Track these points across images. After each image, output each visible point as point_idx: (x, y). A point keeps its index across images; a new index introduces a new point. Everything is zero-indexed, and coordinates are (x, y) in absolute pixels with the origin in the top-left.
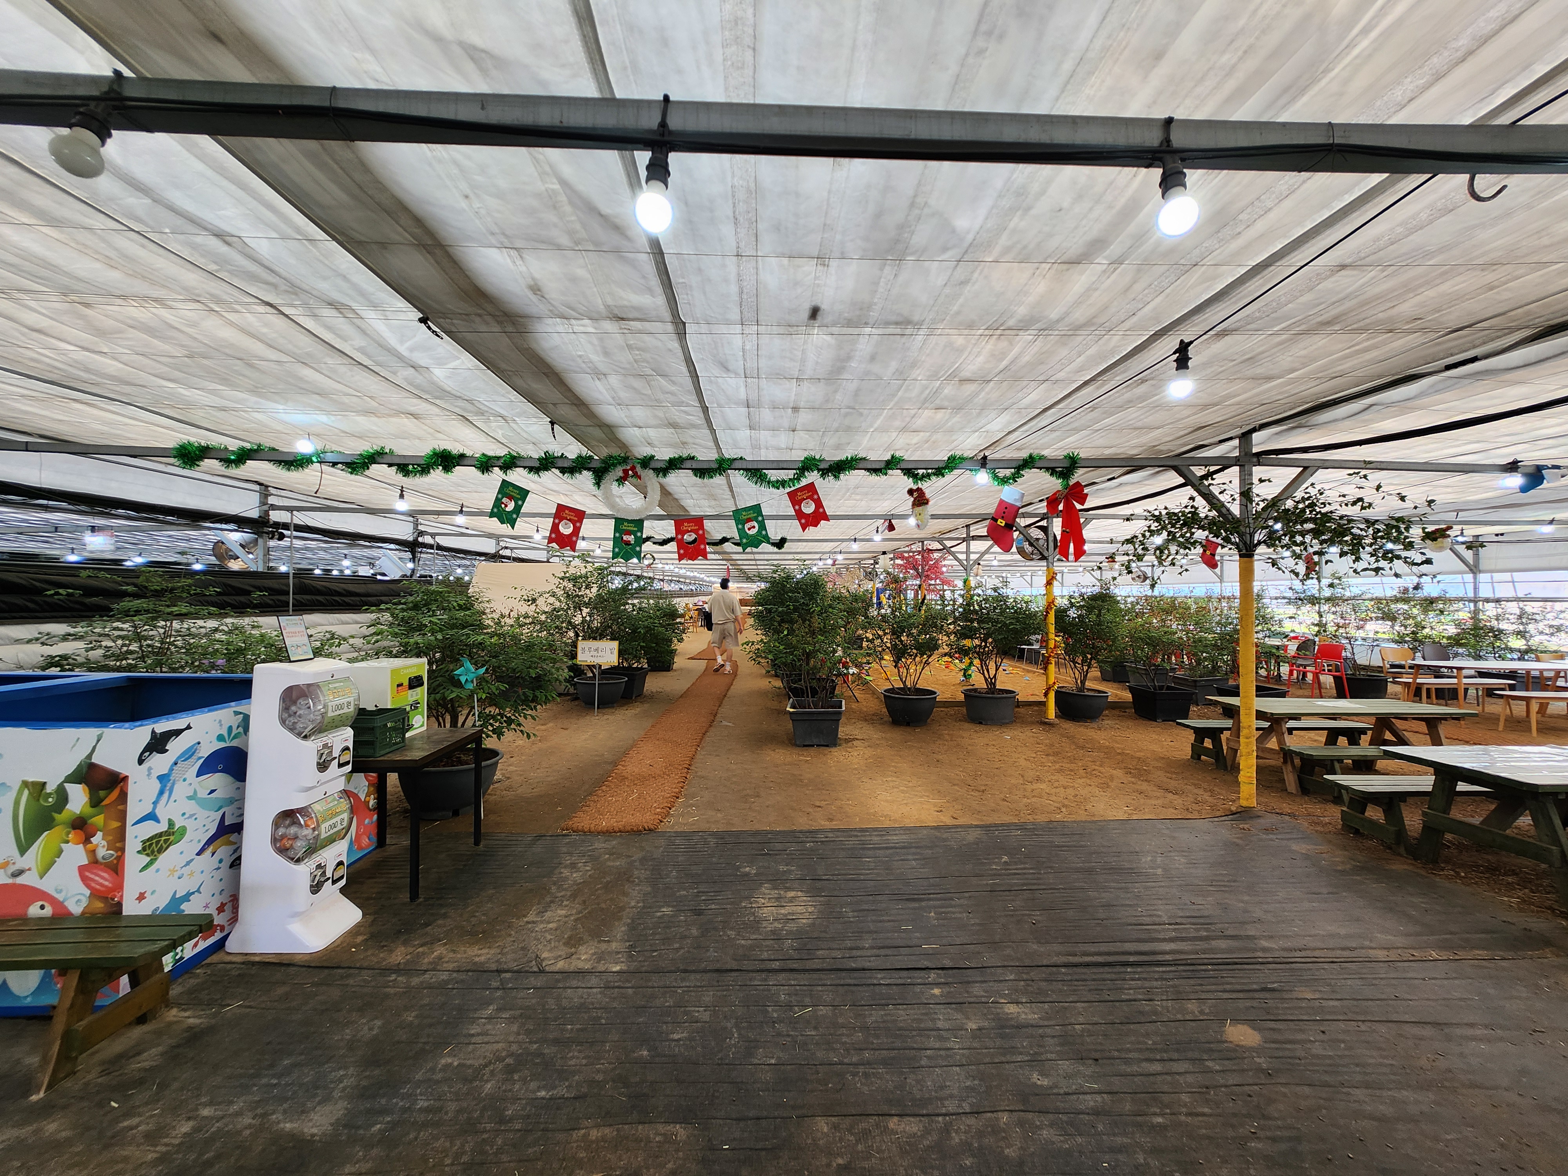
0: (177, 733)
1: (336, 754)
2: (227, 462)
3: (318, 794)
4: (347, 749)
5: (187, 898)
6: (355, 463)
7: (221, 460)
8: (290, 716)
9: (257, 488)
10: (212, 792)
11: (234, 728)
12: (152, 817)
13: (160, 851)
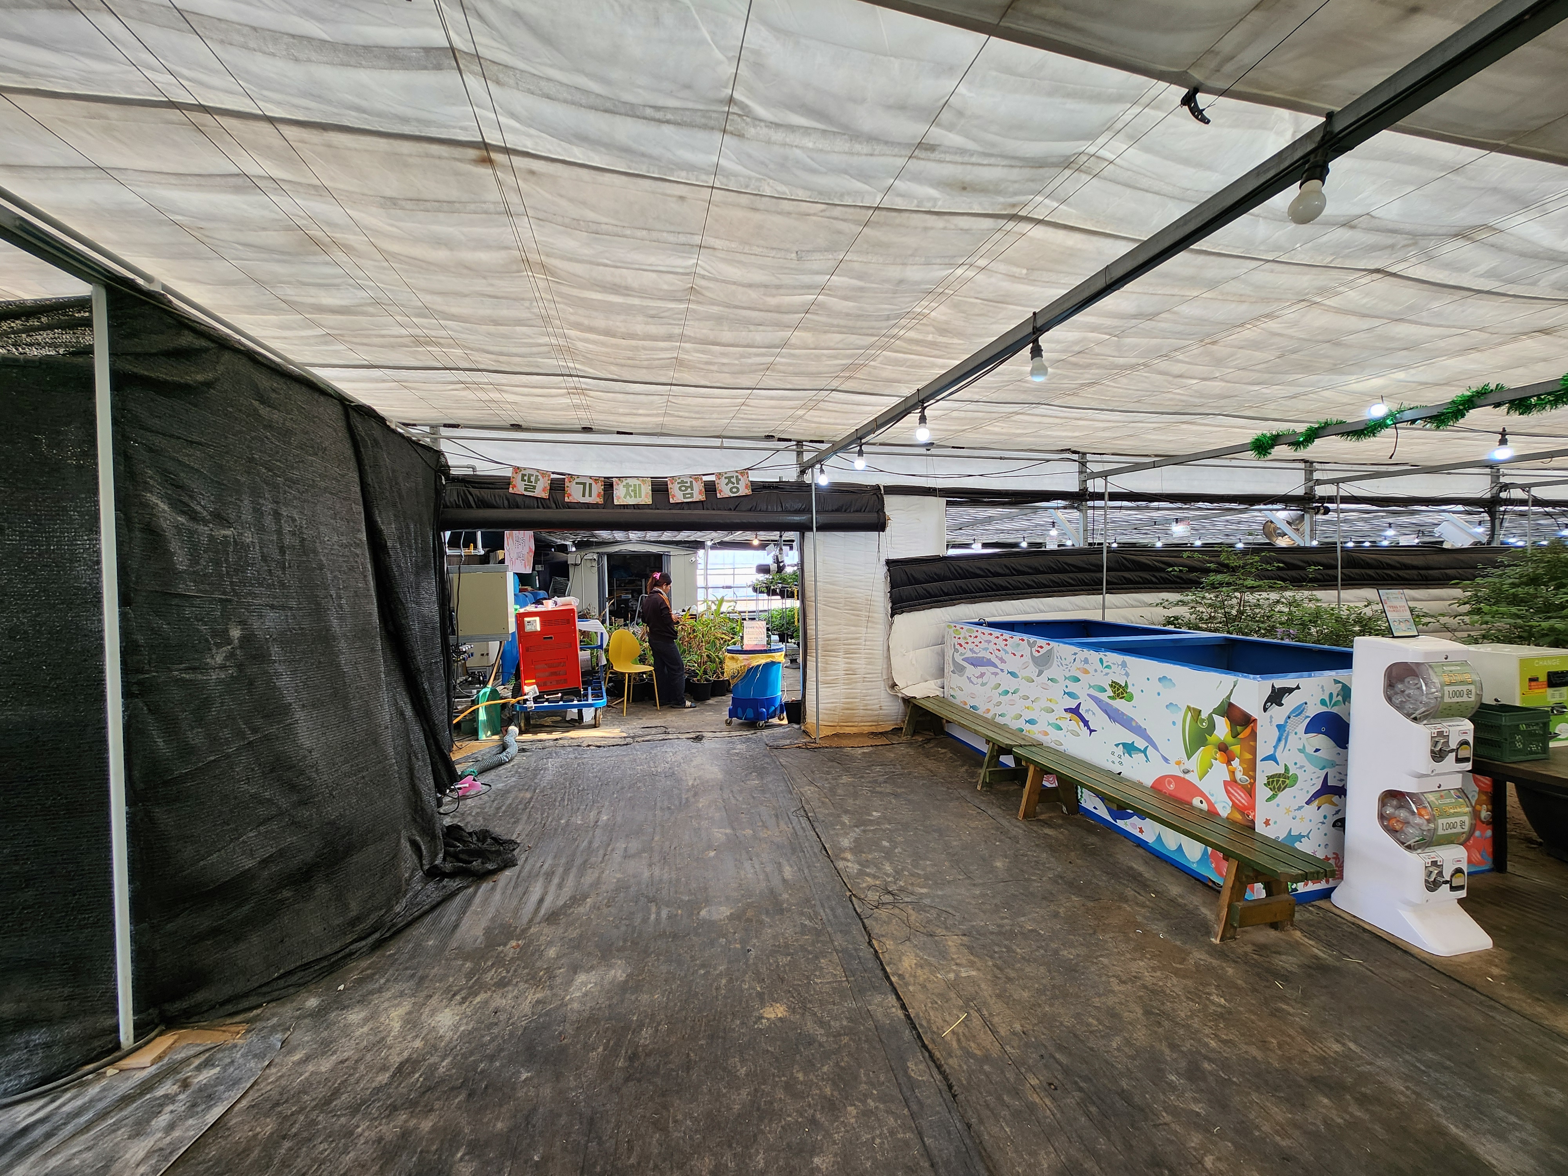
0: (1290, 690)
1: (1453, 745)
2: (1296, 444)
3: (1431, 785)
4: (1465, 743)
5: (1299, 838)
6: (1443, 414)
7: (1290, 444)
8: (1396, 693)
9: (1302, 465)
10: (1317, 750)
11: (1335, 695)
12: (1272, 758)
13: (1279, 789)
